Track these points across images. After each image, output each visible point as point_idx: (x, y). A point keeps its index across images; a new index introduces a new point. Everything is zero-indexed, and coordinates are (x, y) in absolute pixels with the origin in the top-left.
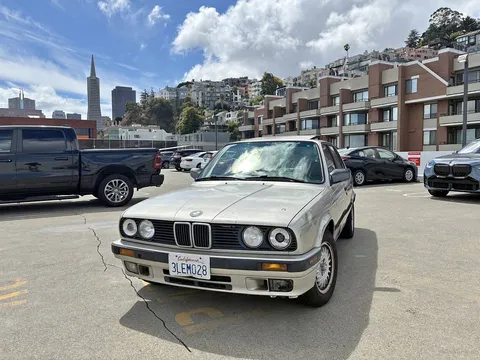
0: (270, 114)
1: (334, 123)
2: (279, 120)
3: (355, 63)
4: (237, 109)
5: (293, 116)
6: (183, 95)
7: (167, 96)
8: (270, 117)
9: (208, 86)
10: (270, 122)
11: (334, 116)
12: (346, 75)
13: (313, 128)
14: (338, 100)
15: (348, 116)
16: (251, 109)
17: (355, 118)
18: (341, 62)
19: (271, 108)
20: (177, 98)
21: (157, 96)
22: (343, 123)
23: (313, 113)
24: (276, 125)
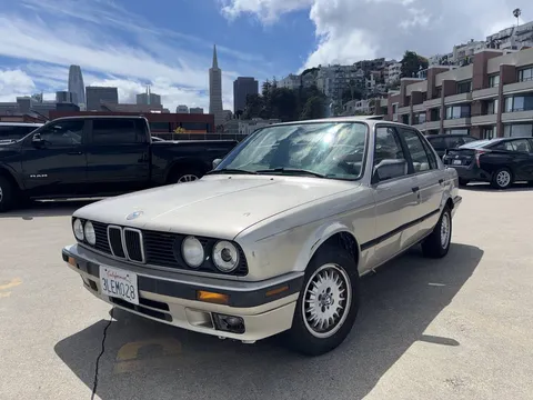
0: (407, 101)
1: (490, 109)
2: (417, 108)
3: (528, 31)
4: (369, 97)
5: (436, 103)
6: (308, 83)
7: (291, 86)
8: (406, 105)
9: (337, 72)
10: (407, 110)
11: (491, 101)
12: (514, 48)
13: (461, 117)
14: (497, 80)
15: (510, 99)
16: (386, 96)
17: (520, 102)
18: (508, 33)
19: (409, 94)
20: (301, 86)
21: (280, 86)
22: (503, 109)
23: (462, 98)
24: (414, 114)
